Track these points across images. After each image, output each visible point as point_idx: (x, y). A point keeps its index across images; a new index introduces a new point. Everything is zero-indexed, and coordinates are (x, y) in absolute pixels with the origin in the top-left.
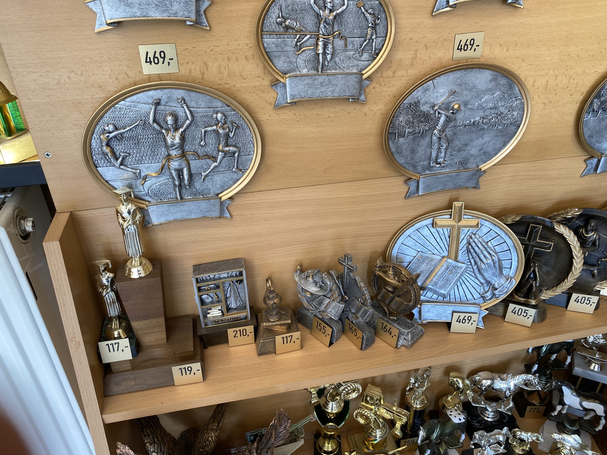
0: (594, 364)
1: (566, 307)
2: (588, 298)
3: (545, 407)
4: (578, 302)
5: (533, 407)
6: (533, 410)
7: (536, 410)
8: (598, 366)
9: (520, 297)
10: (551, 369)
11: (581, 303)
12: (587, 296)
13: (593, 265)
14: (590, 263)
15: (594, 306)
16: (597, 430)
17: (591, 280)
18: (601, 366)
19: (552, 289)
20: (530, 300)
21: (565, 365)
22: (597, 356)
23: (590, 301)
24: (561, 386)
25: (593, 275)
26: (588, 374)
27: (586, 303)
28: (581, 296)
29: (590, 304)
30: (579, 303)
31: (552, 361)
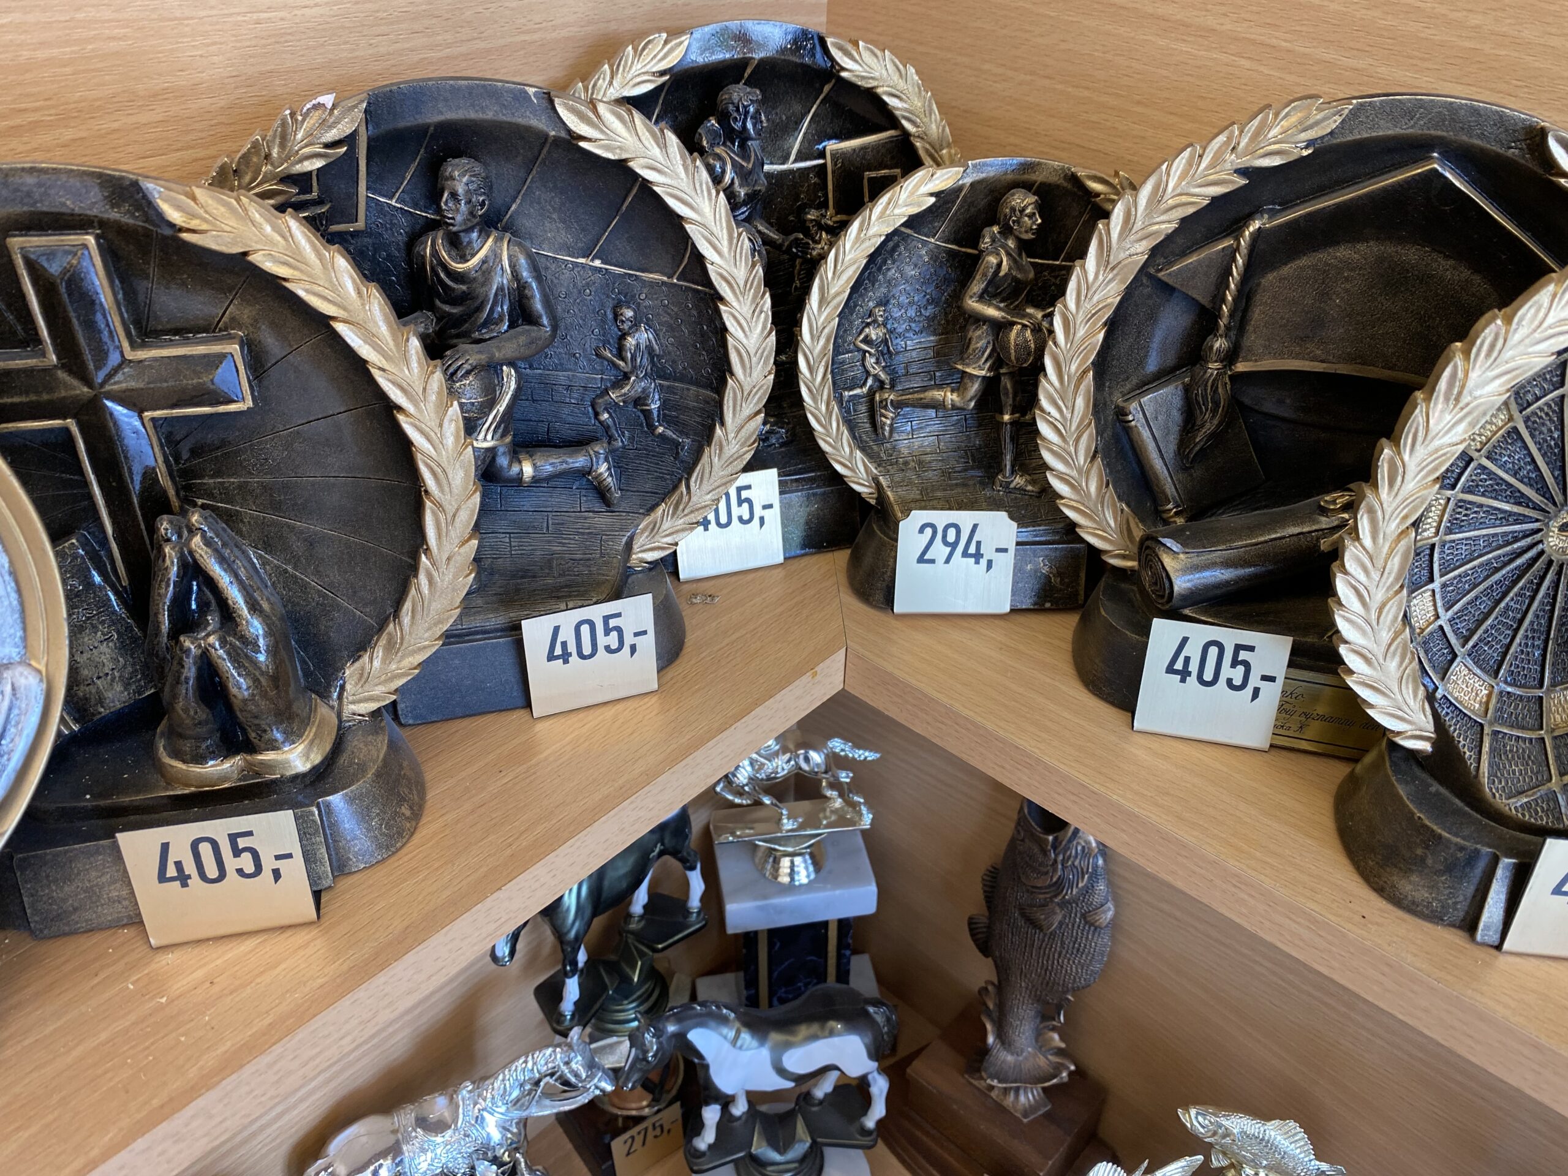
0: (785, 862)
1: (528, 705)
2: (606, 619)
3: (678, 1104)
4: (565, 657)
5: (633, 1132)
6: (639, 1139)
7: (651, 1134)
8: (805, 861)
9: (200, 759)
10: (642, 955)
11: (581, 656)
12: (596, 612)
13: (579, 442)
14: (567, 432)
15: (648, 645)
16: (870, 1123)
17: (602, 520)
18: (812, 856)
19: (383, 642)
20: (268, 756)
21: (687, 912)
22: (788, 825)
23: (619, 630)
24: (681, 1038)
25: (601, 493)
26: (780, 910)
27: (608, 649)
28: (567, 620)
29: (626, 649)
30: (574, 659)
31: (642, 917)
